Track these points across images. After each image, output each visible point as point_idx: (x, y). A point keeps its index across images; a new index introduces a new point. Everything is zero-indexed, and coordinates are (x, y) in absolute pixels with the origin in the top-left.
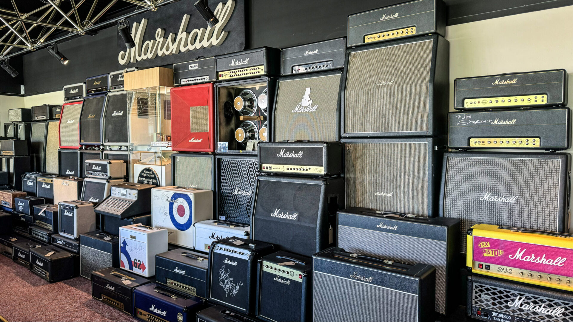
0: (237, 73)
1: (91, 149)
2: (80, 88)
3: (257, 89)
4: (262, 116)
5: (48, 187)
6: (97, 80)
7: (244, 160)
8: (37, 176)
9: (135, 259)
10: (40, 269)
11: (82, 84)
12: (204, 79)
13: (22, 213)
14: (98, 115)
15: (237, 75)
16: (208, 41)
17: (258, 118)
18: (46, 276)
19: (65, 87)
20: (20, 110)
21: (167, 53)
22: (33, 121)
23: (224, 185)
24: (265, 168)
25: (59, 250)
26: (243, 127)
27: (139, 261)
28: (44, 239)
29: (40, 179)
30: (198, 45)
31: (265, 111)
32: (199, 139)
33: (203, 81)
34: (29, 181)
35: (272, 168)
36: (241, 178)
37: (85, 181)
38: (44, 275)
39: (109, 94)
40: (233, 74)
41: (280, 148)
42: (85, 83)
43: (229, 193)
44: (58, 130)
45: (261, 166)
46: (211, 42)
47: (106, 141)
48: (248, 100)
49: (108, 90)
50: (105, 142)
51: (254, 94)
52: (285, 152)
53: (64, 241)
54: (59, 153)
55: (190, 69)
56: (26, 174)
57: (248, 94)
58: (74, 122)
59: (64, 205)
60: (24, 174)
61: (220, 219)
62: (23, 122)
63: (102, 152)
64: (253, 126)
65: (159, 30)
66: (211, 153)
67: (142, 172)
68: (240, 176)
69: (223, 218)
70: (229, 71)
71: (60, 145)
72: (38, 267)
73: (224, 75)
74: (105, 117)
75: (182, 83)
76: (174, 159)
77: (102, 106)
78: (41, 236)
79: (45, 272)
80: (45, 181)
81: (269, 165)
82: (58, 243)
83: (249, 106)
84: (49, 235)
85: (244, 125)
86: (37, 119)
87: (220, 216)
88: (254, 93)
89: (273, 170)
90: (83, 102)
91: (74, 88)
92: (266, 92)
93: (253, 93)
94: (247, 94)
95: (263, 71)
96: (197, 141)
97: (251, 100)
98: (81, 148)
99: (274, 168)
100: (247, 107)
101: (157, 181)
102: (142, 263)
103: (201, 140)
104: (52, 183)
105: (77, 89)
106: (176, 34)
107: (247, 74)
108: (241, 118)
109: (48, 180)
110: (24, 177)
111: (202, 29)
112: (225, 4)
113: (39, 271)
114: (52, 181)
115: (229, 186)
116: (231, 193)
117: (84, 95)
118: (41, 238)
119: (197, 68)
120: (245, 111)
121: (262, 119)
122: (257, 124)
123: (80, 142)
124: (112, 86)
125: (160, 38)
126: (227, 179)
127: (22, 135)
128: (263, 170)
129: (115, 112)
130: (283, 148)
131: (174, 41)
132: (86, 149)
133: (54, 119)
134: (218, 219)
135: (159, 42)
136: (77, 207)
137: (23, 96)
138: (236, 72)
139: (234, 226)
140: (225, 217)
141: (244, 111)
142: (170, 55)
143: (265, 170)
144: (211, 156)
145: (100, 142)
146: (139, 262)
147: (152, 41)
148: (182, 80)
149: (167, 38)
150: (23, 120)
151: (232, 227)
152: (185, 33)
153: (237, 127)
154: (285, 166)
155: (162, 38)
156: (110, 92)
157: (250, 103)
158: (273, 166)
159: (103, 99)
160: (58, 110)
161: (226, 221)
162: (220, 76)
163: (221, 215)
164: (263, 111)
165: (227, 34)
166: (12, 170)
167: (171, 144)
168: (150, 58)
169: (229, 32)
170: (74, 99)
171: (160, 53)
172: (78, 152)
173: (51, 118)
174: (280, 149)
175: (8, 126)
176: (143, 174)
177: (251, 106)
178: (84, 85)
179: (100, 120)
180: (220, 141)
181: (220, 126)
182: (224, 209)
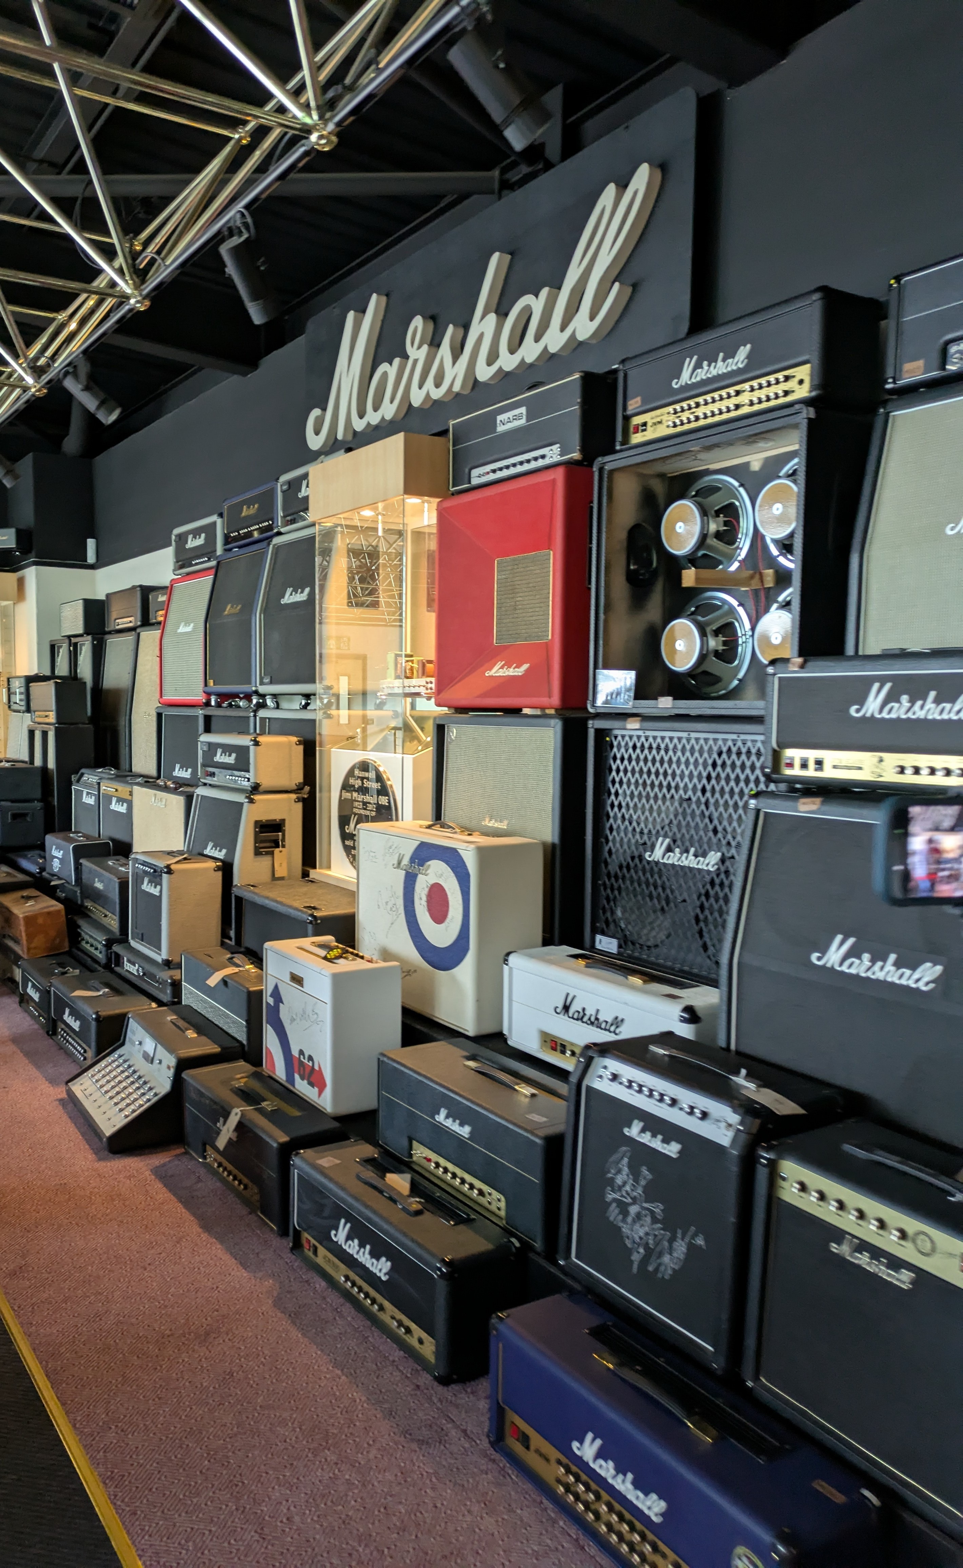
0: (700, 412)
1: (230, 705)
2: (210, 530)
3: (756, 466)
4: (770, 572)
5: (122, 809)
6: (249, 502)
7: (693, 735)
8: (100, 779)
9: (301, 1052)
10: (74, 1036)
11: (214, 518)
12: (543, 457)
13: (60, 878)
14: (248, 608)
15: (697, 418)
16: (563, 329)
17: (752, 577)
18: (85, 1059)
19: (177, 531)
20: (80, 604)
21: (437, 394)
22: (110, 633)
23: (615, 827)
24: (797, 763)
25: (125, 987)
26: (691, 616)
27: (310, 1058)
28: (97, 953)
29: (107, 787)
30: (530, 351)
31: (786, 547)
32: (518, 667)
33: (541, 463)
34: (88, 793)
35: (827, 765)
36: (681, 805)
37: (198, 795)
38: (82, 1055)
39: (277, 540)
40: (684, 416)
41: (870, 681)
42: (221, 515)
43: (633, 858)
44: (157, 653)
45: (776, 756)
46: (574, 332)
47: (267, 680)
48: (717, 513)
49: (275, 531)
50: (262, 683)
51: (741, 490)
52: (892, 697)
53: (140, 966)
54: (159, 716)
55: (500, 429)
56: (82, 774)
57: (718, 489)
58: (194, 628)
59: (144, 864)
60: (77, 773)
61: (598, 946)
62: (88, 634)
63: (255, 711)
64: (732, 611)
65: (418, 322)
66: (552, 712)
67: (350, 773)
68: (677, 797)
69: (607, 944)
70: (670, 409)
71: (161, 696)
72: (69, 1032)
73: (649, 424)
74: (265, 610)
75: (475, 481)
76: (440, 730)
77: (258, 579)
78: (92, 946)
79: (83, 1048)
80: (116, 794)
81: (812, 755)
82: (127, 971)
83: (718, 535)
84: (109, 944)
85: (697, 608)
86: (117, 627)
87: (598, 937)
88: (742, 485)
89: (828, 773)
90: (213, 571)
91: (196, 533)
92: (794, 473)
93: (736, 484)
94: (713, 490)
95: (807, 385)
96: (512, 672)
97: (730, 513)
98: (208, 704)
99: (835, 767)
100: (712, 542)
101: (389, 802)
102: (316, 1068)
103: (525, 666)
104: (129, 798)
105: (203, 535)
106: (466, 327)
107: (737, 407)
108: (689, 578)
109: (123, 789)
110: (78, 781)
111: (545, 292)
112: (626, 186)
113: (70, 1043)
114: (131, 794)
115: (634, 829)
116: (641, 858)
117: (219, 551)
118: (92, 950)
119: (523, 422)
120: (705, 555)
121: (769, 582)
122: (751, 604)
123: (206, 685)
124: (285, 517)
125: (419, 347)
126: (628, 805)
127: (85, 670)
128: (788, 772)
129: (289, 590)
130: (883, 680)
131: (457, 351)
132: (219, 705)
133: (153, 624)
134: (593, 947)
135: (416, 361)
136: (169, 871)
137: (92, 567)
138: (698, 405)
139: (645, 982)
140: (615, 942)
141: (700, 553)
142: (446, 400)
143: (796, 771)
144: (553, 722)
145: (250, 683)
146: (310, 1064)
147: (397, 361)
148: (475, 472)
149: (439, 346)
150: (87, 632)
151: (636, 981)
152: (492, 318)
153: (672, 614)
154: (885, 755)
155: (425, 347)
156: (279, 534)
157: (726, 524)
158: (830, 757)
159: (262, 556)
160: (162, 598)
161: (619, 956)
162: (636, 431)
163: (603, 933)
164: (774, 551)
165: (629, 290)
166: (51, 764)
167: (433, 686)
168: (388, 417)
169: (635, 286)
170: (197, 564)
171: (417, 398)
172: (200, 712)
173: (146, 622)
174: (867, 683)
175: (60, 647)
176: (352, 781)
177: (728, 536)
178: (219, 522)
179: (251, 619)
180: (606, 667)
181: (605, 613)
182: (613, 913)
